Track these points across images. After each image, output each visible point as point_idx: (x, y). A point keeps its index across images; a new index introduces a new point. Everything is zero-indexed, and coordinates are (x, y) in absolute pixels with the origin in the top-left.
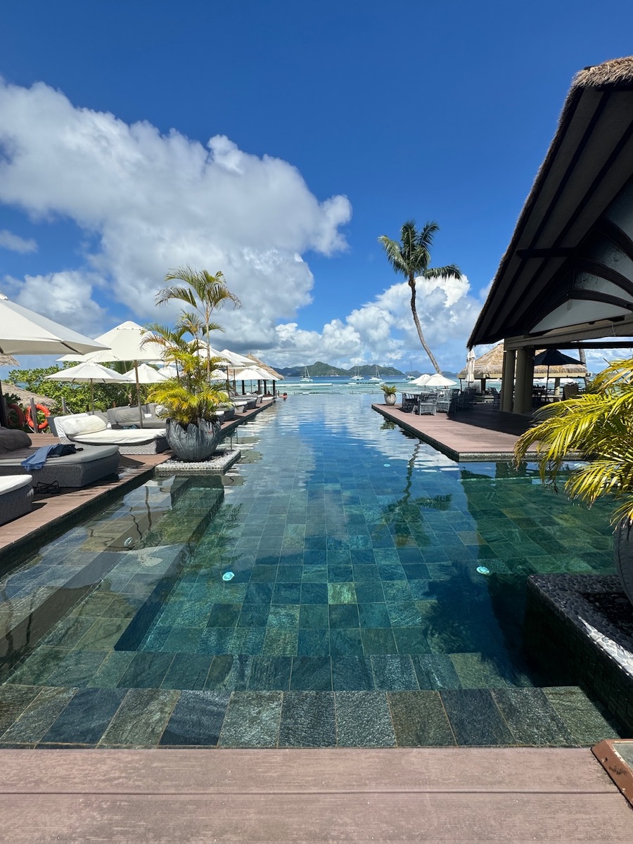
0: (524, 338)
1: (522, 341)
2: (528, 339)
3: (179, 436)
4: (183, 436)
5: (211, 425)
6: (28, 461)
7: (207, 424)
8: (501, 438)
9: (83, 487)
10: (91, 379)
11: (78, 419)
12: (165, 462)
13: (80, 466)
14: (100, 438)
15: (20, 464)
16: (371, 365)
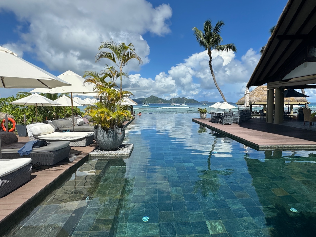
0: (279, 83)
1: (278, 84)
2: (282, 83)
3: (103, 136)
4: (105, 135)
5: (121, 130)
6: (22, 150)
7: (119, 129)
8: (277, 137)
9: (54, 165)
10: (36, 103)
11: (41, 126)
12: (93, 151)
13: (53, 153)
14: (53, 137)
15: (17, 152)
16: (182, 97)
